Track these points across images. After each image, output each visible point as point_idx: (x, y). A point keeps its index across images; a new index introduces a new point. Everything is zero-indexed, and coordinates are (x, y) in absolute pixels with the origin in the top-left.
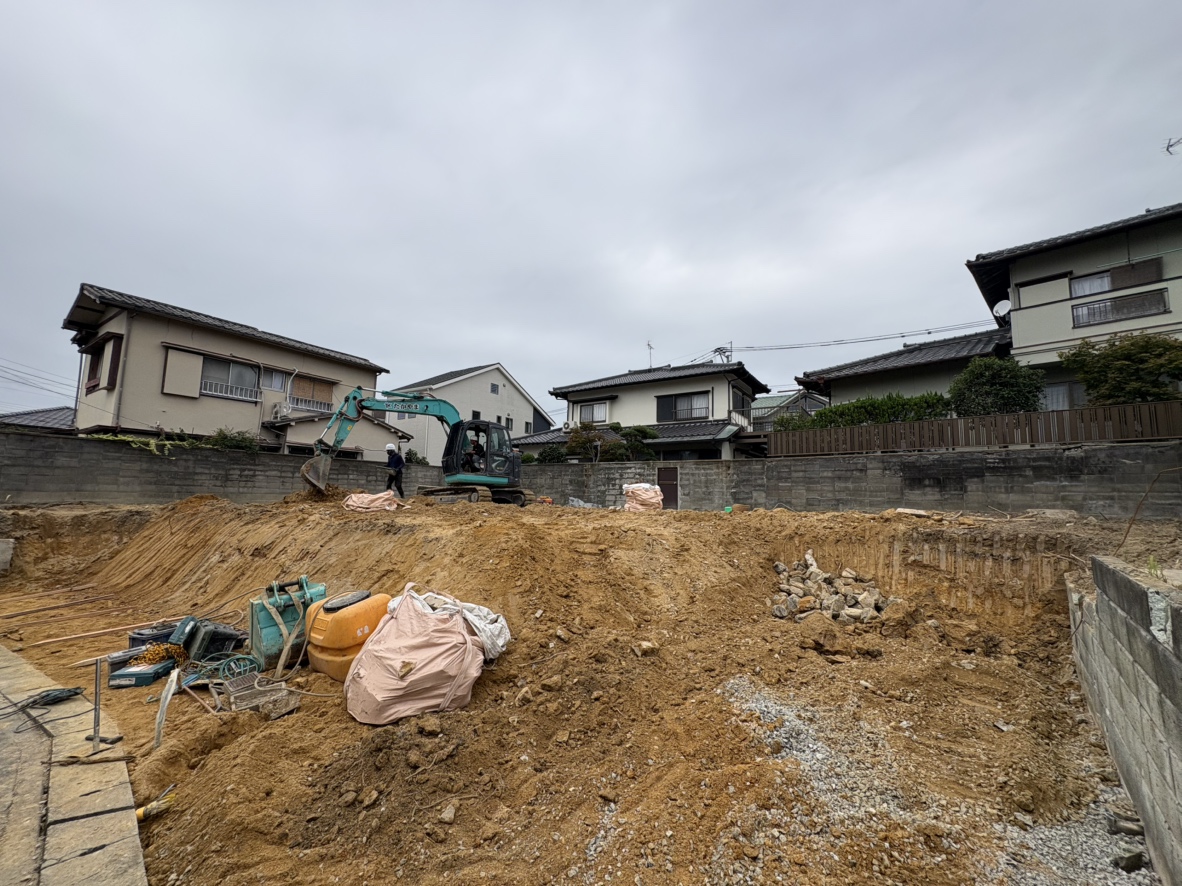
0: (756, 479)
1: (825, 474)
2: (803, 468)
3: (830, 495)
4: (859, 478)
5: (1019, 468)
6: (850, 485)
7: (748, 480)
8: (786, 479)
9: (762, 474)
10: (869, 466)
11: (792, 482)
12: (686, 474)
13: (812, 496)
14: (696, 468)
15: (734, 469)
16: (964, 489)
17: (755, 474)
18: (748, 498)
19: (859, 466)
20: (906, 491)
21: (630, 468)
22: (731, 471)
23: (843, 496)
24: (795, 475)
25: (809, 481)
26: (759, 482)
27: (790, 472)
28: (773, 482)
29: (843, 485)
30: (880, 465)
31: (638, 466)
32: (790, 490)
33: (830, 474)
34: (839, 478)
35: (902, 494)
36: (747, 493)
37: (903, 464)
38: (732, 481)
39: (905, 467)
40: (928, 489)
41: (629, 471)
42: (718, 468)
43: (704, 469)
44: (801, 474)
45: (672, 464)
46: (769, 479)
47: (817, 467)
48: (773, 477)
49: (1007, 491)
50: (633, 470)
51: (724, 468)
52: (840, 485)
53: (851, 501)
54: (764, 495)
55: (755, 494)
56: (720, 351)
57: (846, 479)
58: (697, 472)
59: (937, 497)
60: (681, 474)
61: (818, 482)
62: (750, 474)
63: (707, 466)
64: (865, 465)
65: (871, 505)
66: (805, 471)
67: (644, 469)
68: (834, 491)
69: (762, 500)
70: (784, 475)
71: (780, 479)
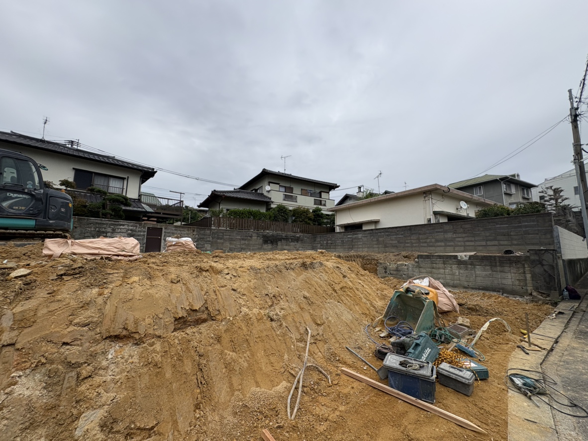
0: (207, 238)
1: (238, 237)
2: (229, 234)
3: (239, 246)
4: (249, 239)
5: (288, 239)
6: (246, 242)
7: (203, 238)
8: (221, 239)
9: (210, 235)
10: (253, 235)
11: (224, 240)
12: (168, 233)
13: (231, 246)
14: (175, 230)
15: (197, 232)
16: (277, 244)
17: (206, 235)
18: (202, 247)
19: (250, 235)
20: (263, 245)
21: (123, 225)
22: (195, 233)
23: (244, 246)
24: (225, 237)
25: (231, 240)
26: (208, 239)
27: (223, 235)
28: (215, 240)
29: (244, 242)
30: (257, 235)
31: (131, 224)
32: (223, 243)
33: (239, 238)
34: (243, 239)
35: (262, 246)
36: (202, 245)
37: (263, 235)
38: (195, 238)
39: (264, 236)
40: (269, 244)
41: (122, 227)
42: (188, 230)
43: (180, 230)
44: (228, 237)
45: (159, 226)
46: (213, 238)
47: (235, 234)
48: (215, 237)
49: (286, 245)
50: (126, 227)
51: (192, 231)
52: (243, 242)
53: (245, 248)
54: (210, 246)
55: (206, 245)
56: (72, 142)
57: (245, 240)
58: (176, 232)
59: (271, 247)
60: (165, 232)
61: (235, 241)
62: (204, 235)
63: (182, 229)
64: (252, 234)
65: (253, 250)
66: (230, 235)
67: (137, 227)
68: (240, 245)
69: (209, 248)
70: (221, 237)
71: (218, 238)
